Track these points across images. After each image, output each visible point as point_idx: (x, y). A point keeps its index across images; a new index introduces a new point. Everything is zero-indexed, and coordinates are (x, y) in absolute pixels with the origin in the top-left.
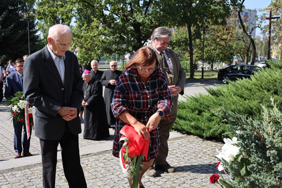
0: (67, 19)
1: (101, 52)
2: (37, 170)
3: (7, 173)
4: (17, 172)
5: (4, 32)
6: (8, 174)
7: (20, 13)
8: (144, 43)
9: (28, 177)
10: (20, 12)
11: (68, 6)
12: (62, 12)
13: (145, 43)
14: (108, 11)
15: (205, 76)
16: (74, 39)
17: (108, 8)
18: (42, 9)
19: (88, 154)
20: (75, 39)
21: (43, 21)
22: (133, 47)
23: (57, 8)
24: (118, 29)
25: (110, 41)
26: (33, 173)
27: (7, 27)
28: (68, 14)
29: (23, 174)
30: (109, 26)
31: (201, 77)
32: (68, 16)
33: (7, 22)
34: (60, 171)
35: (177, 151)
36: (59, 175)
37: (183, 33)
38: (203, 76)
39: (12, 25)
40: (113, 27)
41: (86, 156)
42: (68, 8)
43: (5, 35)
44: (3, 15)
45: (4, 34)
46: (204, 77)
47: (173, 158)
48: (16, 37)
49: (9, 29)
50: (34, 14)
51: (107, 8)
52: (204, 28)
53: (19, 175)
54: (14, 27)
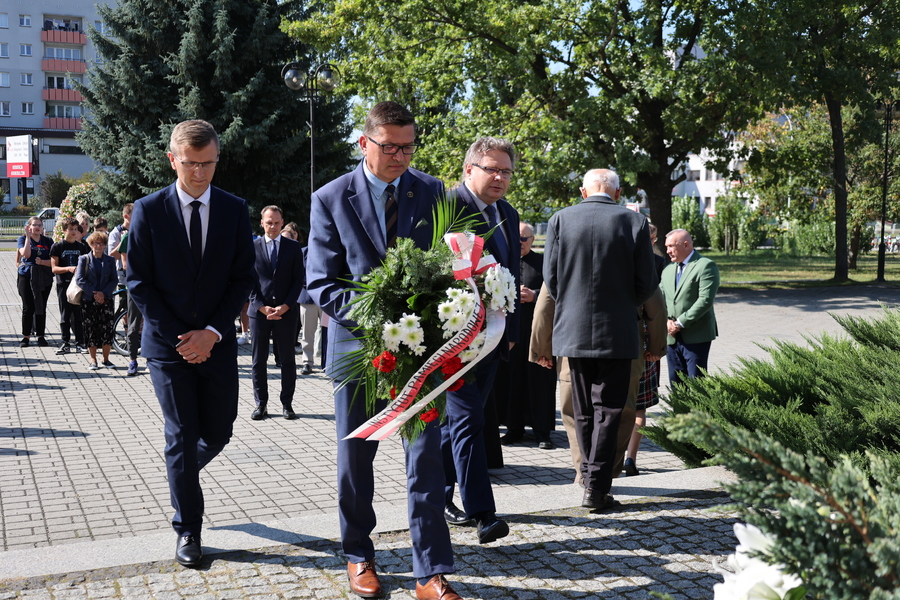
0: (432, 92)
1: (536, 195)
2: (222, 574)
3: (130, 577)
4: (159, 576)
5: (250, 135)
6: (133, 580)
7: (290, 79)
8: (675, 164)
9: (187, 595)
10: (288, 74)
11: (438, 51)
12: (418, 70)
13: (680, 165)
14: (560, 63)
15: (891, 273)
16: (454, 152)
17: (562, 55)
18: (355, 64)
19: (399, 532)
20: (456, 153)
21: (371, 100)
22: (639, 174)
23: (401, 58)
24: (589, 119)
25: (561, 161)
26: (206, 582)
27: (259, 122)
28: (437, 77)
29: (176, 583)
30: (560, 110)
31: (875, 276)
32: (436, 80)
33: (260, 108)
34: (292, 582)
35: (704, 539)
36: (285, 595)
37: (820, 128)
38: (881, 271)
39: (274, 116)
40: (571, 115)
41: (393, 537)
42: (436, 58)
43: (252, 144)
44: (249, 87)
45: (250, 143)
46: (888, 277)
47: (682, 562)
48: (285, 150)
49: (265, 127)
50: (328, 81)
51: (558, 52)
52: (889, 109)
53: (162, 587)
54: (278, 121)
